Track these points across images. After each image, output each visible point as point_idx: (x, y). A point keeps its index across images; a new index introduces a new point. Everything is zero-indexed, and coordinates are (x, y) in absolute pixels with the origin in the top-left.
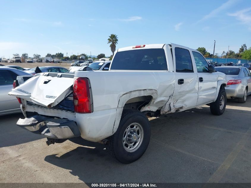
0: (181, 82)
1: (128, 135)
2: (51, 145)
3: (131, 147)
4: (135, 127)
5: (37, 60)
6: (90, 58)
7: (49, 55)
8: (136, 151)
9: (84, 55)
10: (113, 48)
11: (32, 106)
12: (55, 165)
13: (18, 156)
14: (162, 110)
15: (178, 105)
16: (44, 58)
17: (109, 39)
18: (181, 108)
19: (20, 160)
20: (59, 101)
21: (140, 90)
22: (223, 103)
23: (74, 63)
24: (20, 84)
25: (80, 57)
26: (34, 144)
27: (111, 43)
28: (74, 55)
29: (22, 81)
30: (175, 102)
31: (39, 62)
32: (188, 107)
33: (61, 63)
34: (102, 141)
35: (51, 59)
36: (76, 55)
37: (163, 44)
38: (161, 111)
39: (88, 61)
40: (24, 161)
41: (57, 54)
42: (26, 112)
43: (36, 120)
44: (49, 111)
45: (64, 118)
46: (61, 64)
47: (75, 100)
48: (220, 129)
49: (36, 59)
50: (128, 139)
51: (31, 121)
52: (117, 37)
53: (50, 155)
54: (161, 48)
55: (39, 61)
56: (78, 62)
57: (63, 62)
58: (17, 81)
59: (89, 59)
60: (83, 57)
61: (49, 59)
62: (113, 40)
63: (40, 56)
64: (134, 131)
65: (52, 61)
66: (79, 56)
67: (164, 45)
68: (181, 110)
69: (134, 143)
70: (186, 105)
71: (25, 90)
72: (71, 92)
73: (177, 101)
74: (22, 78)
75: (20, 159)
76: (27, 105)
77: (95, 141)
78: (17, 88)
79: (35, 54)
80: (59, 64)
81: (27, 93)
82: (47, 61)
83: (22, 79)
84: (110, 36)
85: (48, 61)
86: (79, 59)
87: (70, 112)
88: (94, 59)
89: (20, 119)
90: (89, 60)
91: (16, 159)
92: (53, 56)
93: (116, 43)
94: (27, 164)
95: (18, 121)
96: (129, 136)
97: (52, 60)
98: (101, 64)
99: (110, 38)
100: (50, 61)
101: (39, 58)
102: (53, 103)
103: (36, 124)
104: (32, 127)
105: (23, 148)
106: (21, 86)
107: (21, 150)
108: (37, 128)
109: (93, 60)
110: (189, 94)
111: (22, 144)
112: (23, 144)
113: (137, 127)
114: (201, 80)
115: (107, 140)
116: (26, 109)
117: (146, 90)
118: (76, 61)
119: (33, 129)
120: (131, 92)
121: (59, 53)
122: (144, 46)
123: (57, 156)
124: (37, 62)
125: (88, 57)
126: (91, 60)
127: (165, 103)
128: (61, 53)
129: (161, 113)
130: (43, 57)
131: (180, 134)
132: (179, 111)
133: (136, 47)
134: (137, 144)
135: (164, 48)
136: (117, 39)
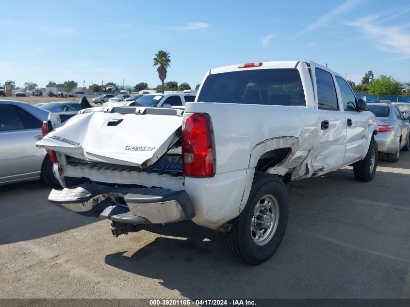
0: (325, 125)
1: (257, 216)
2: (122, 236)
3: (260, 237)
4: (266, 202)
5: (33, 93)
6: (123, 89)
7: (51, 85)
8: (268, 244)
9: (112, 84)
10: (162, 73)
11: (78, 167)
12: (128, 271)
13: (53, 257)
14: (294, 172)
15: (317, 165)
16: (44, 89)
17: (155, 59)
18: (321, 170)
19: (61, 264)
20: (159, 156)
21: (279, 138)
22: (373, 161)
23: (98, 98)
24: (55, 128)
25: (107, 88)
26: (74, 234)
27: (159, 65)
28: (94, 85)
29: (59, 122)
30: (314, 159)
31: (37, 95)
32: (330, 167)
33: (75, 97)
34: (222, 226)
35: (58, 91)
36: (99, 85)
37: (297, 62)
38: (293, 175)
39: (123, 95)
40: (67, 266)
41: (65, 83)
42: (65, 177)
43: (88, 192)
44: (119, 174)
45: (153, 187)
46: (75, 99)
47: (185, 154)
48: (380, 204)
49: (30, 89)
50: (258, 223)
51: (78, 194)
52: (169, 55)
53: (111, 253)
54: (293, 67)
55: (37, 93)
56: (105, 95)
57: (78, 97)
58: (49, 122)
59: (121, 91)
60: (112, 87)
61: (55, 91)
62: (162, 60)
63: (35, 85)
64: (266, 209)
65: (59, 95)
66: (105, 87)
67: (299, 62)
68: (321, 173)
69: (264, 230)
70: (328, 165)
71: (66, 138)
72: (176, 140)
73: (315, 158)
74: (59, 117)
75: (59, 262)
76: (67, 164)
77: (213, 227)
78: (51, 134)
79: (27, 83)
80: (72, 98)
81: (73, 143)
82: (51, 95)
83: (57, 118)
84: (158, 53)
85: (53, 93)
86: (106, 91)
87: (168, 176)
88: (130, 91)
89: (53, 191)
90: (122, 93)
91: (53, 263)
92: (59, 86)
93: (168, 66)
94: (77, 271)
95: (51, 194)
96: (259, 218)
97: (60, 93)
98: (157, 98)
99: (156, 57)
100: (55, 93)
101: (35, 88)
102: (150, 159)
103: (87, 199)
104: (81, 204)
105: (58, 242)
106: (57, 131)
107: (54, 245)
108: (89, 206)
109: (128, 94)
110: (333, 146)
111: (53, 236)
112: (56, 235)
113: (269, 203)
114: (349, 123)
115: (232, 225)
116: (65, 172)
117: (285, 137)
118: (101, 94)
119: (82, 208)
120: (267, 140)
121: (70, 81)
122: (261, 64)
123: (124, 255)
124: (33, 95)
125: (119, 88)
126: (125, 93)
127: (301, 161)
128: (73, 82)
129: (293, 178)
130: (42, 87)
131: (319, 213)
132: (317, 176)
133: (245, 67)
134: (269, 231)
135: (299, 68)
136: (169, 58)
